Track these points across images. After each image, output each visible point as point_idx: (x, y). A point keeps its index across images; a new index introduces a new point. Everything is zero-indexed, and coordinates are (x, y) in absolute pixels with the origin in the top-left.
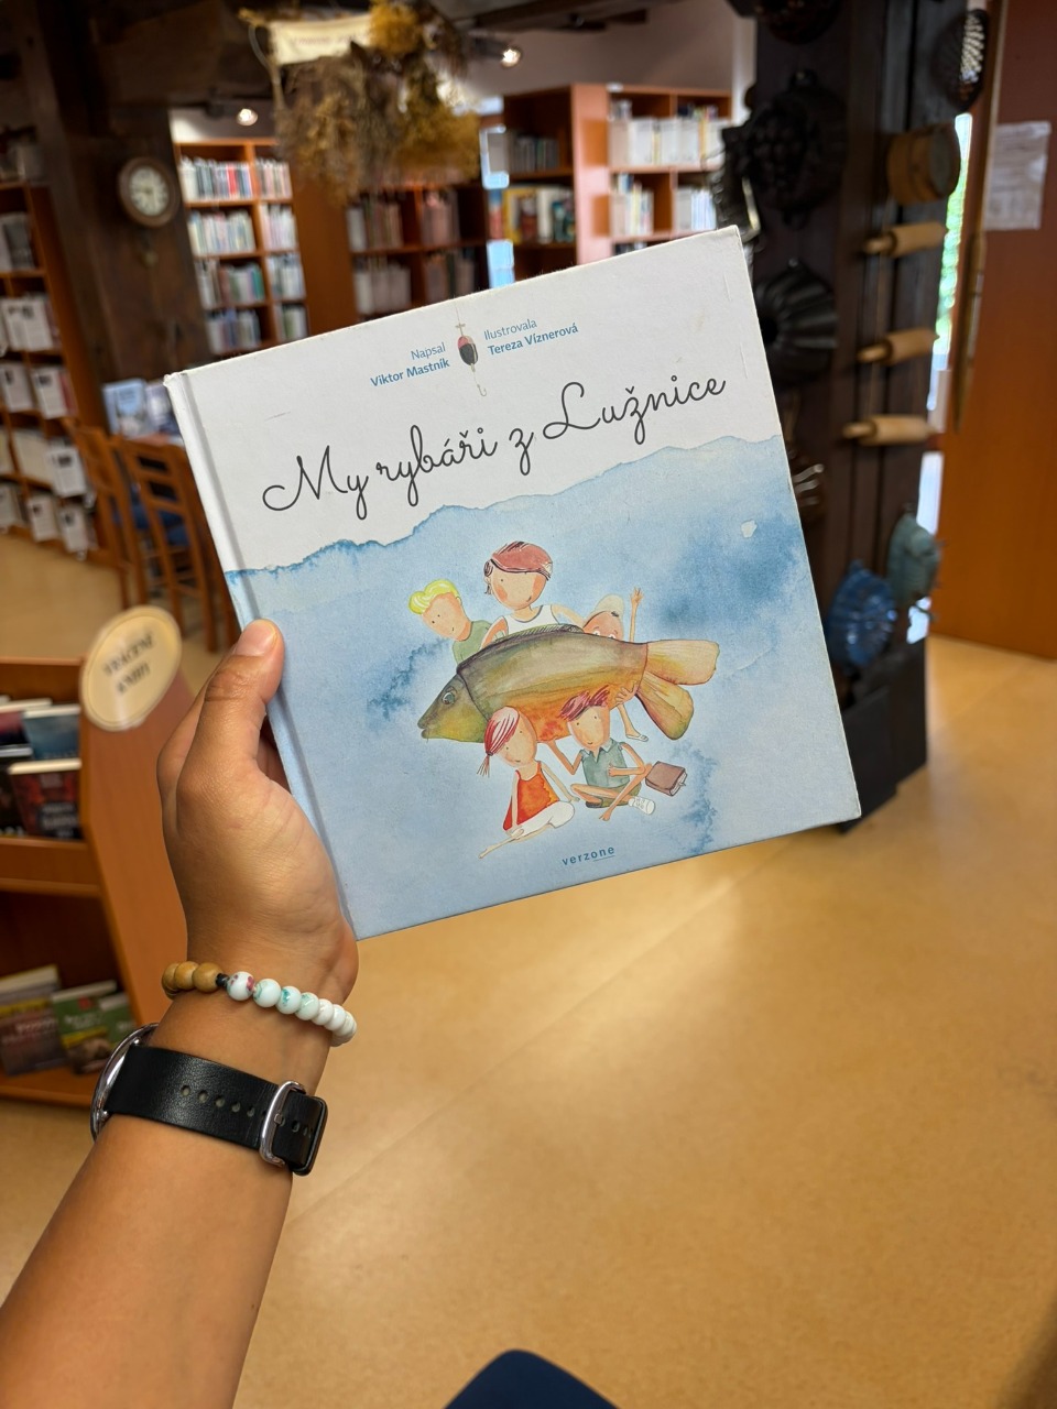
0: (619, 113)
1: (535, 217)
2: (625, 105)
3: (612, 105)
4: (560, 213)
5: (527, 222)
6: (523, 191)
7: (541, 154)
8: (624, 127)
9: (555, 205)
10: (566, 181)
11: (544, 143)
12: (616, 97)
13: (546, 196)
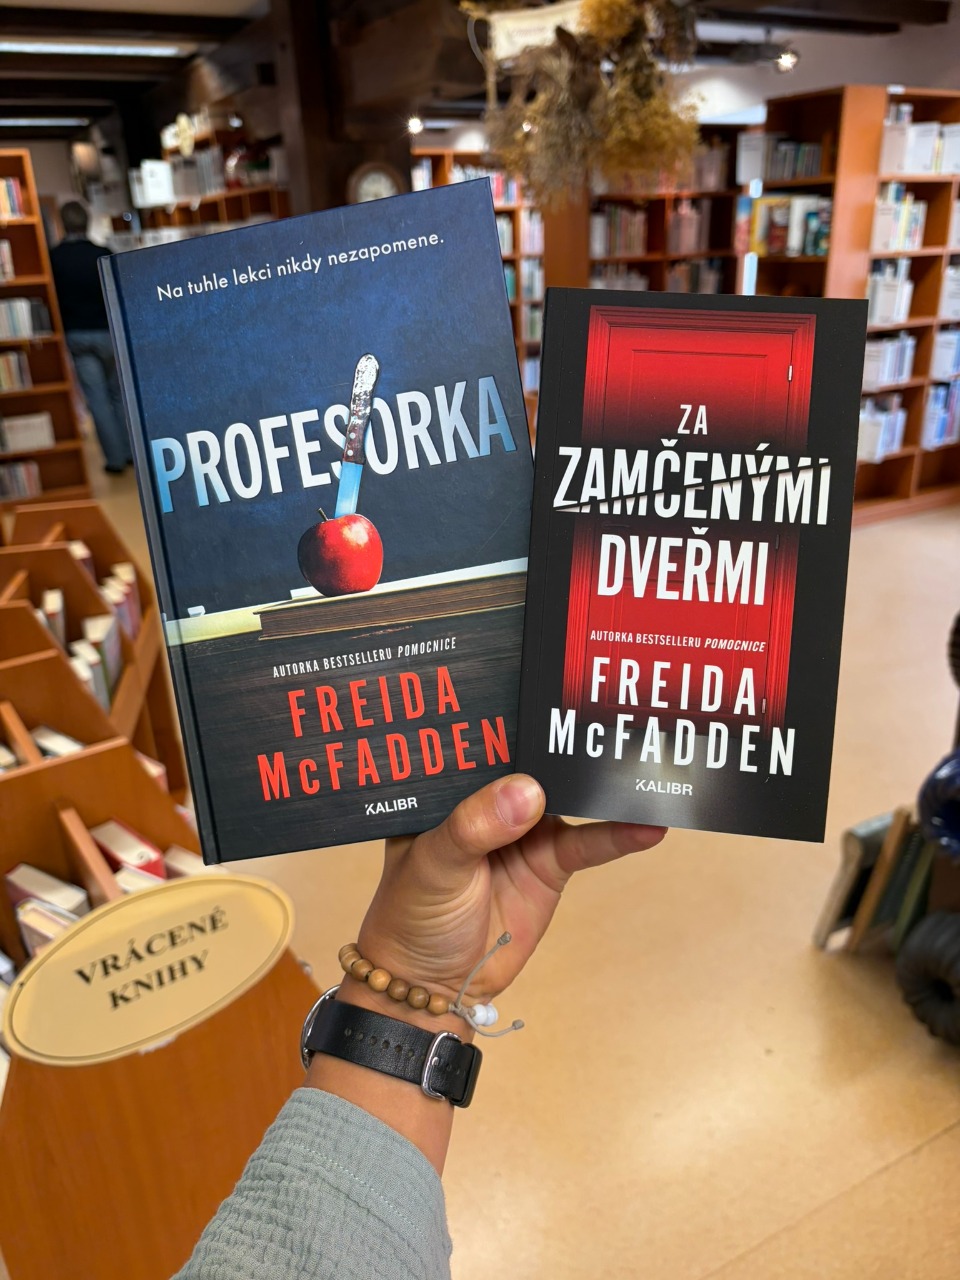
0: (898, 117)
1: (786, 228)
2: (906, 109)
3: (893, 108)
4: (814, 224)
5: (776, 233)
6: (775, 199)
7: (802, 160)
8: (903, 131)
9: (809, 215)
10: (826, 190)
11: (806, 148)
12: (897, 100)
13: (800, 205)
